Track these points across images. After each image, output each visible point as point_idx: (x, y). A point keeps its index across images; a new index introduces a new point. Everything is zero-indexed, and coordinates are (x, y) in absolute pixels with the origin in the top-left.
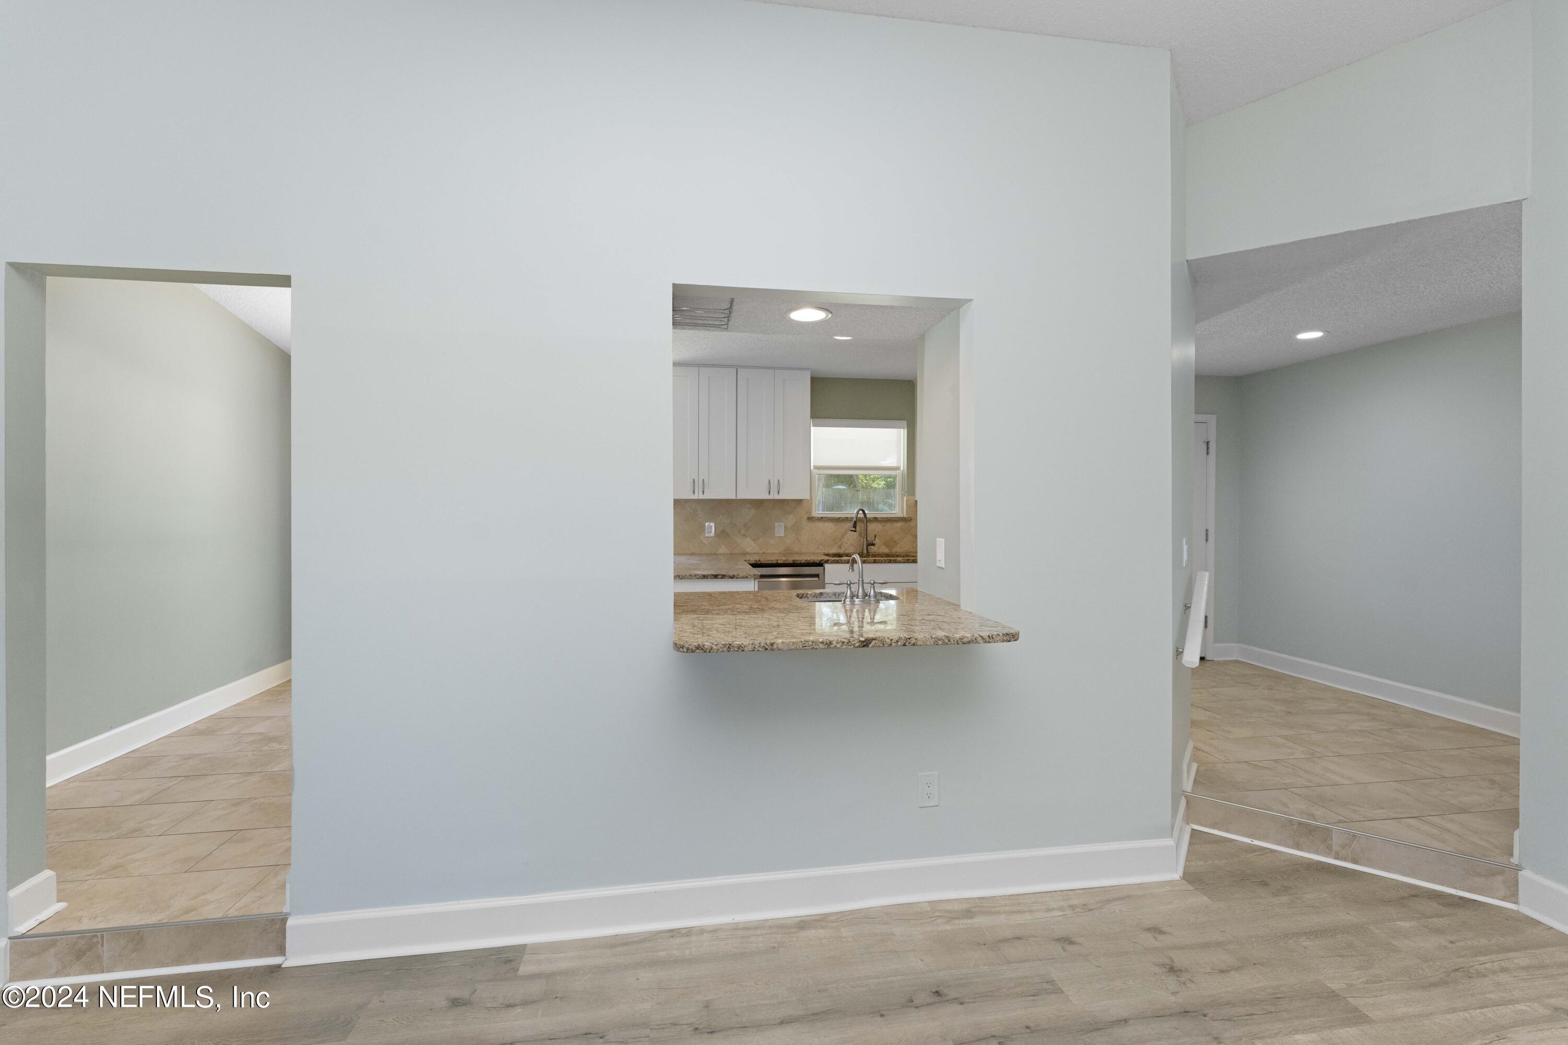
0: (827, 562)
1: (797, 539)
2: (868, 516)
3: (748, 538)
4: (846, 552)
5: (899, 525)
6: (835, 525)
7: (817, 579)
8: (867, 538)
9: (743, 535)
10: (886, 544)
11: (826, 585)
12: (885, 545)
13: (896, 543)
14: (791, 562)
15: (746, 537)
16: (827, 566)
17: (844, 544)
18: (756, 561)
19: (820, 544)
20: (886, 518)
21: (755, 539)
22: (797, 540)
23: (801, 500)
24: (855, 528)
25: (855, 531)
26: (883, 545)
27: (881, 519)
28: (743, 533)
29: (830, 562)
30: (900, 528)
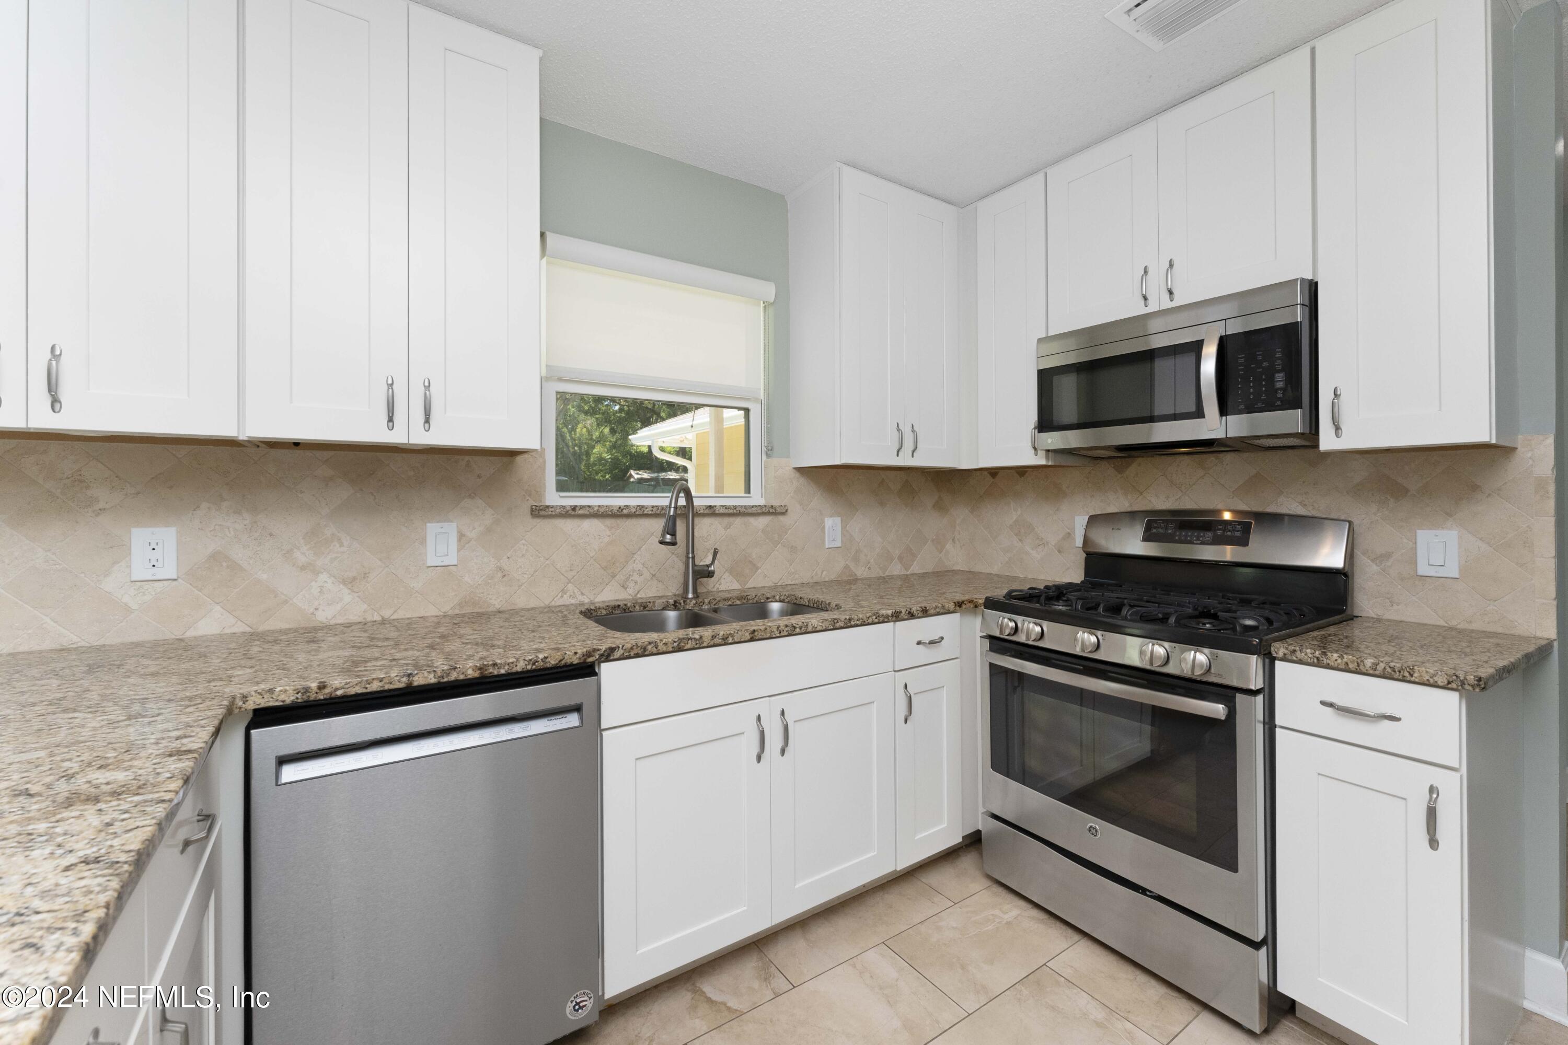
0: (608, 656)
1: (500, 569)
2: (697, 502)
3: (323, 577)
4: (639, 596)
5: (762, 521)
6: (610, 528)
7: (572, 720)
8: (693, 558)
9: (303, 568)
10: (734, 571)
11: (604, 733)
12: (731, 573)
13: (755, 568)
14: (471, 674)
15: (317, 573)
16: (606, 670)
17: (635, 577)
18: (307, 690)
19: (570, 582)
20: (735, 507)
21: (354, 579)
22: (500, 574)
23: (512, 454)
24: (673, 534)
25: (673, 544)
26: (727, 574)
27: (722, 511)
28: (302, 560)
29: (617, 654)
30: (763, 531)
